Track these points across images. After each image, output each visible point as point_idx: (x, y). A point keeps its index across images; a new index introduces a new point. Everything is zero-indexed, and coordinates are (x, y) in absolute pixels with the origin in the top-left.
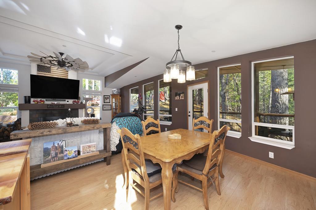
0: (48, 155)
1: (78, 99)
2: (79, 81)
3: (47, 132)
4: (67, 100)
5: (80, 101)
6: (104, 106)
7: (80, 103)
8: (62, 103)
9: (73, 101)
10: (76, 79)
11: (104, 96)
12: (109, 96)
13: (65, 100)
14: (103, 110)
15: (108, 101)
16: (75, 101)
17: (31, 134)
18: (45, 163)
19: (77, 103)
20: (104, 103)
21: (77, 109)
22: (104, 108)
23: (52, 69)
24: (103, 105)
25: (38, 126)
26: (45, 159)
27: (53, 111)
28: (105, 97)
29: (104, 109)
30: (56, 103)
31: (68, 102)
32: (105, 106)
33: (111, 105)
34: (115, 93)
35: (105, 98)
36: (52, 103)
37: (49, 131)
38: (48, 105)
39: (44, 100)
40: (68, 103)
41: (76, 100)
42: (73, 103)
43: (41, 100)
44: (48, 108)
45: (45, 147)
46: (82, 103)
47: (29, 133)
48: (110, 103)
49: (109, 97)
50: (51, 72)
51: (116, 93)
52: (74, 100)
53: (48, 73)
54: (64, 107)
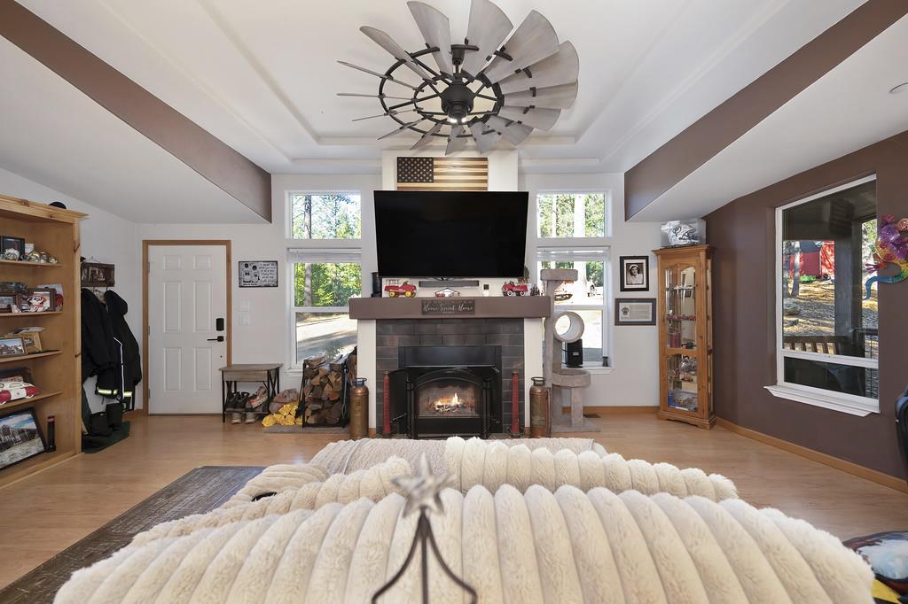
1: (522, 275)
2: (527, 193)
4: (483, 281)
5: (530, 287)
6: (622, 305)
7: (528, 293)
8: (467, 292)
9: (505, 286)
10: (514, 189)
11: (622, 259)
12: (646, 258)
13: (477, 284)
14: (618, 323)
15: (638, 280)
16: (512, 284)
19: (518, 293)
20: (623, 289)
21: (520, 321)
22: (621, 313)
23: (437, 167)
24: (618, 301)
27: (439, 326)
28: (628, 265)
29: (622, 318)
30: (447, 293)
31: (486, 287)
32: (627, 305)
33: (653, 301)
34: (677, 240)
35: (629, 267)
36: (438, 296)
38: (424, 302)
39: (414, 282)
40: (486, 294)
41: (515, 281)
42: (505, 294)
43: (406, 283)
44: (424, 313)
46: (535, 292)
48: (647, 289)
49: (644, 261)
50: (435, 177)
51: (682, 243)
52: (508, 280)
53: (428, 181)
54: (473, 311)
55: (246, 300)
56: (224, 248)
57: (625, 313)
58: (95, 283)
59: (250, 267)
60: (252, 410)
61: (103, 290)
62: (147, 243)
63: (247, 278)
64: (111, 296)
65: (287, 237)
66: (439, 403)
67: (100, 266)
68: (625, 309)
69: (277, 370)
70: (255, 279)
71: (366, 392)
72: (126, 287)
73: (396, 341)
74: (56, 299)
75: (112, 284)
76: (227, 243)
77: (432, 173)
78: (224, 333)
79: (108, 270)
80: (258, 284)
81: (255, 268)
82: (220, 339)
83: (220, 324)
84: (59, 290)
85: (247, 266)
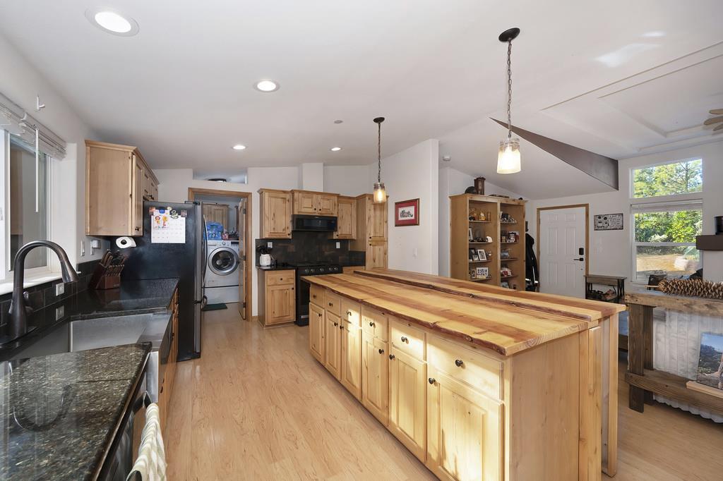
0: (711, 366)
3: (703, 307)
17: (661, 302)
18: (700, 381)
25: (680, 287)
26: (701, 373)
37: (707, 305)
45: (705, 344)
47: (659, 300)
55: (598, 238)
56: (584, 208)
59: (602, 219)
62: (539, 209)
63: (600, 225)
65: (630, 197)
69: (623, 281)
70: (606, 225)
74: (516, 237)
76: (587, 206)
78: (583, 256)
80: (608, 228)
81: (605, 218)
82: (581, 260)
83: (581, 251)
84: (517, 234)
85: (600, 218)
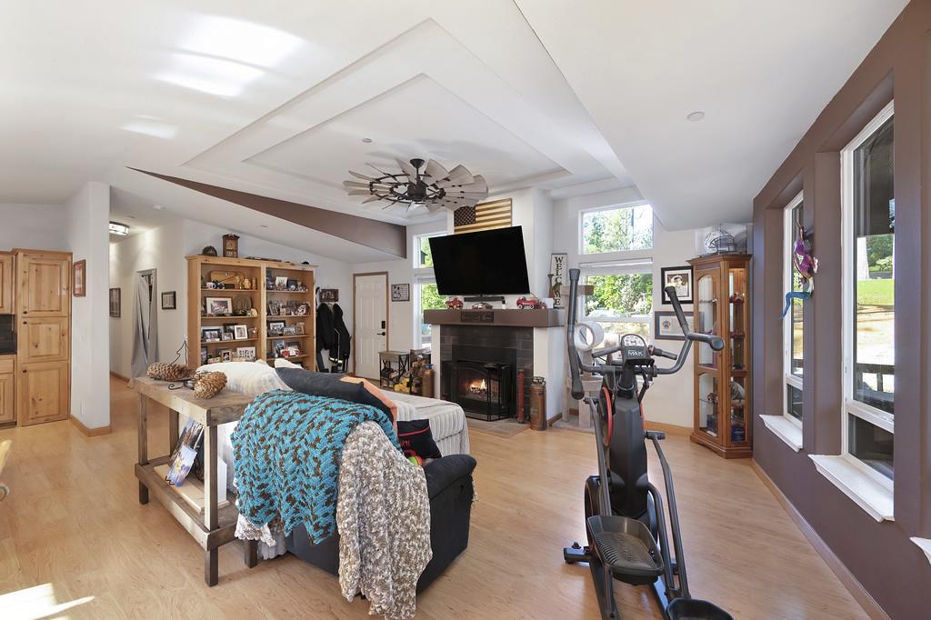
1: (527, 292)
2: (520, 227)
6: (663, 319)
9: (518, 301)
11: (664, 270)
12: (691, 268)
14: (659, 337)
15: (683, 292)
20: (664, 302)
21: (530, 330)
22: (663, 327)
23: (478, 211)
24: (658, 314)
28: (670, 276)
29: (662, 331)
30: (480, 306)
31: (504, 302)
32: (668, 318)
35: (671, 278)
36: (474, 308)
38: (462, 312)
39: (460, 298)
40: (505, 307)
41: (523, 296)
42: (519, 307)
43: (457, 299)
44: (463, 321)
50: (477, 219)
53: (472, 223)
54: (492, 321)
56: (385, 276)
57: (666, 326)
58: (329, 300)
59: (396, 289)
60: (392, 380)
61: (333, 303)
62: (355, 275)
64: (336, 307)
65: (415, 267)
66: (473, 386)
67: (331, 290)
68: (667, 322)
69: (408, 356)
70: (398, 296)
71: (433, 374)
72: (344, 303)
73: (450, 341)
74: (308, 309)
75: (337, 300)
76: (386, 273)
77: (476, 217)
78: (385, 330)
79: (335, 292)
80: (399, 299)
81: (398, 289)
82: (384, 334)
83: (384, 324)
85: (395, 287)
